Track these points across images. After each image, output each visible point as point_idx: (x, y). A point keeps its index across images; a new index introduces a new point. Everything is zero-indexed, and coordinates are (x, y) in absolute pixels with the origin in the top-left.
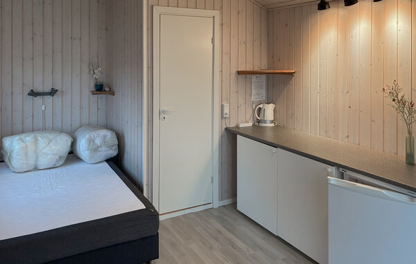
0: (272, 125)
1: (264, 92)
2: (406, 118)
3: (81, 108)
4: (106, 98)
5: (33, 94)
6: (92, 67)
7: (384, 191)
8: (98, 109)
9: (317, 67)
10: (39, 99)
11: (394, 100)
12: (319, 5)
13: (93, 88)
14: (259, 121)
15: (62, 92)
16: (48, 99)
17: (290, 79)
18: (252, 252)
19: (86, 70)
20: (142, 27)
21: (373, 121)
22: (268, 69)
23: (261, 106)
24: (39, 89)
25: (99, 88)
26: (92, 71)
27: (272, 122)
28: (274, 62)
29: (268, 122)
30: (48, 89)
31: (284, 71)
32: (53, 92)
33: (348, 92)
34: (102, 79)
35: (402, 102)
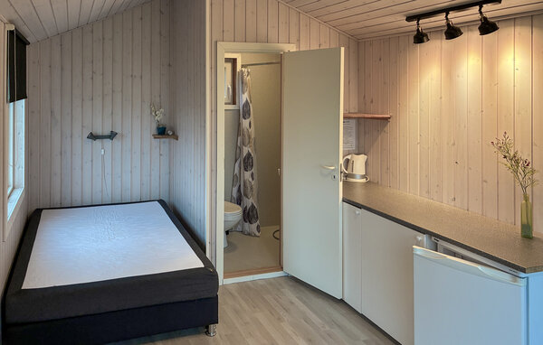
0: (364, 180)
1: (353, 140)
2: (521, 179)
3: (142, 153)
4: (170, 143)
5: (93, 137)
6: (154, 109)
7: (480, 267)
8: (161, 155)
9: (416, 112)
10: (98, 142)
11: (505, 157)
12: (415, 37)
13: (154, 131)
14: (347, 176)
15: (122, 136)
16: (108, 142)
17: (385, 126)
18: (327, 328)
19: (147, 111)
20: (205, 66)
21: (486, 182)
22: (359, 112)
23: (349, 157)
24: (99, 131)
25: (162, 132)
26: (153, 112)
27: (363, 177)
28: (365, 104)
29: (358, 177)
30: (107, 132)
31: (376, 116)
32: (112, 136)
33: (454, 144)
34: (165, 122)
35: (515, 160)
